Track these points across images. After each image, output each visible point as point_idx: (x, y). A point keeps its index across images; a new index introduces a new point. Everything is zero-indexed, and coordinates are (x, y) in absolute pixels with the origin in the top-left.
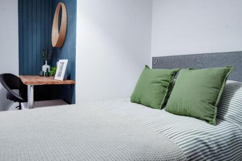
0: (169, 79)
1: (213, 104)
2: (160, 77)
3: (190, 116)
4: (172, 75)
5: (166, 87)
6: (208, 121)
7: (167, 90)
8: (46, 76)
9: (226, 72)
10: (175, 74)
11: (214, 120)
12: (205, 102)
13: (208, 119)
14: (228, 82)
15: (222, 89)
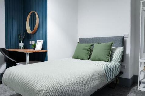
0: (90, 48)
1: (109, 55)
2: (86, 47)
3: (101, 61)
4: (91, 46)
5: (89, 51)
6: (107, 62)
7: (89, 52)
8: (23, 49)
9: (112, 44)
10: (92, 45)
11: (109, 61)
12: (106, 55)
14: (113, 48)
15: (111, 50)
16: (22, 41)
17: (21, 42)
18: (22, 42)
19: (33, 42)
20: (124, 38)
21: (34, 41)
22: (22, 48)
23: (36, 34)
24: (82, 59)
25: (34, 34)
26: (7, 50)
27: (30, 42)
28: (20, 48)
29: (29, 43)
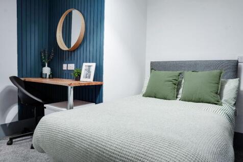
0: (177, 79)
1: (217, 93)
2: (171, 77)
3: (202, 102)
4: (179, 76)
5: (175, 85)
7: (176, 87)
9: (221, 73)
12: (211, 92)
13: (216, 102)
15: (220, 84)
16: (46, 64)
17: (45, 66)
18: (48, 66)
19: (72, 67)
20: (239, 64)
21: (74, 65)
22: (48, 77)
23: (79, 52)
24: (165, 99)
25: (74, 51)
26: (22, 79)
27: (65, 67)
28: (44, 76)
29: (62, 67)
